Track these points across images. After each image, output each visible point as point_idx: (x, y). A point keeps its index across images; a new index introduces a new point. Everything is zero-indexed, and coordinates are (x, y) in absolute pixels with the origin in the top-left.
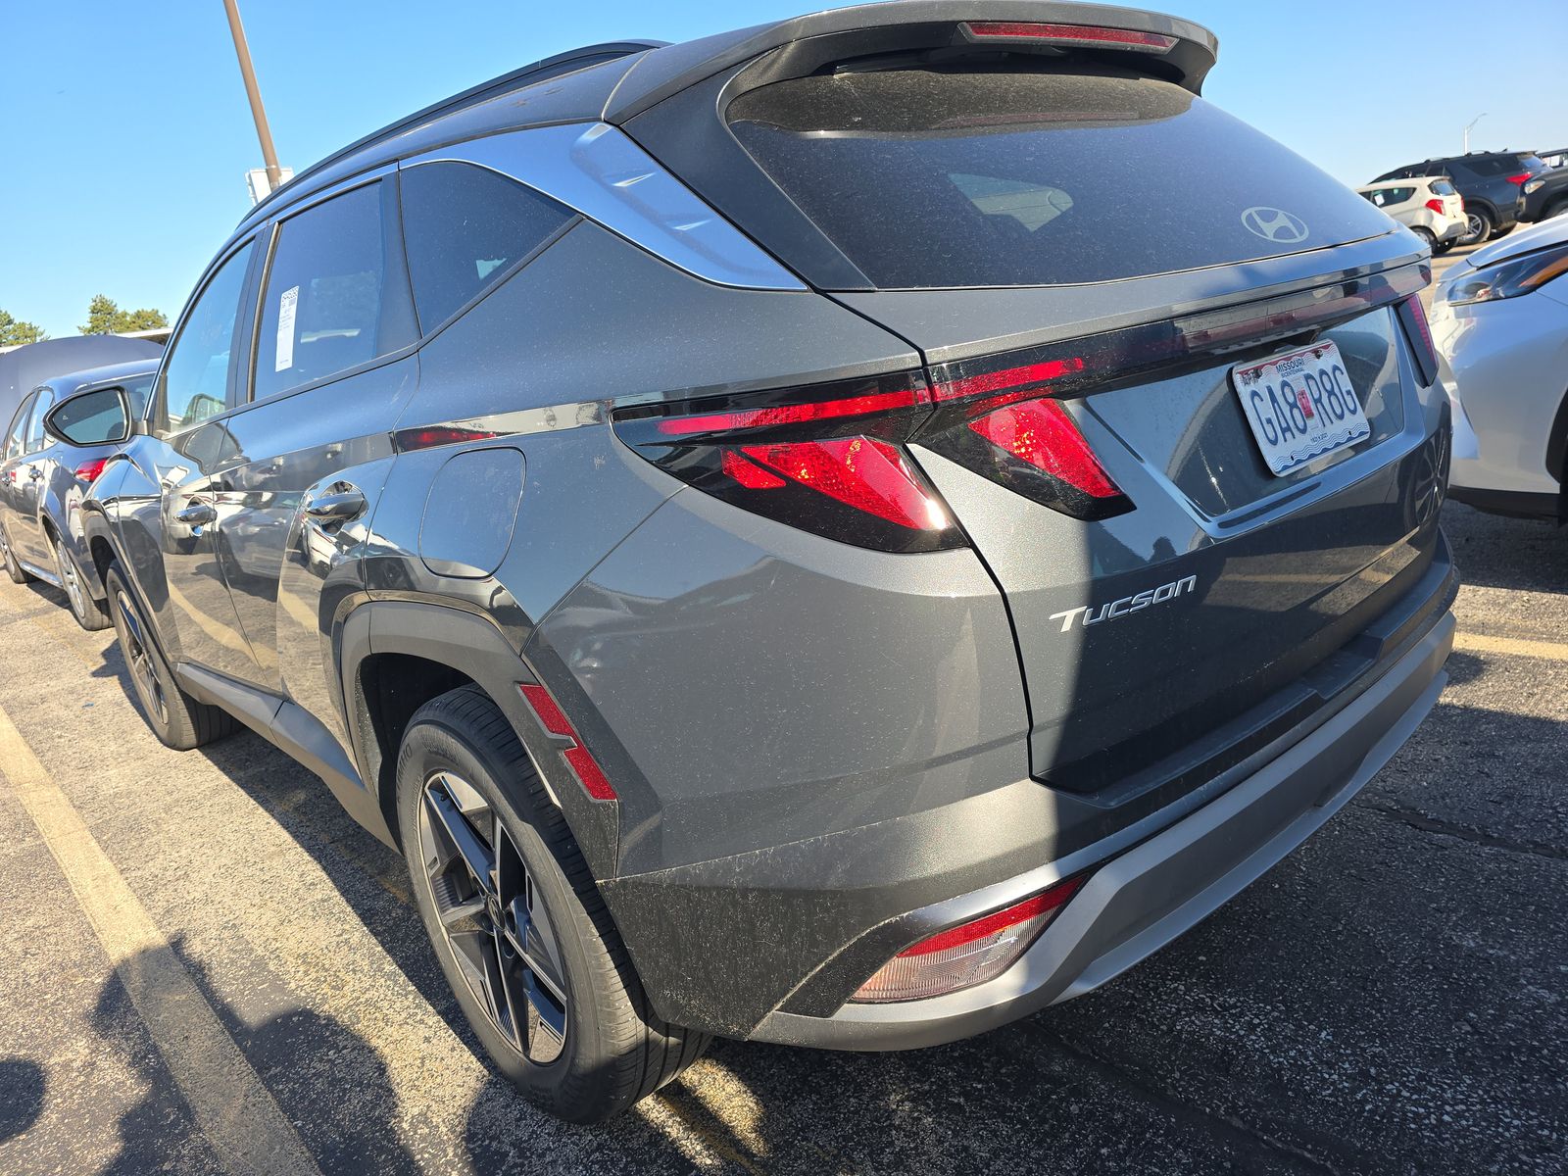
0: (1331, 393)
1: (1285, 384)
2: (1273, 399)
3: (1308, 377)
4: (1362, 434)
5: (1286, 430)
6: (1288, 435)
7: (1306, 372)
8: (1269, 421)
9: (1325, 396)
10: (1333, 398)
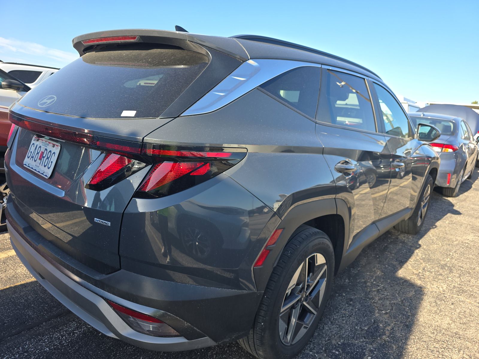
0: (48, 158)
1: (40, 147)
2: (36, 149)
3: (46, 150)
4: (46, 176)
5: (32, 157)
6: (32, 159)
7: (47, 148)
8: (31, 152)
9: (46, 157)
10: (47, 160)
